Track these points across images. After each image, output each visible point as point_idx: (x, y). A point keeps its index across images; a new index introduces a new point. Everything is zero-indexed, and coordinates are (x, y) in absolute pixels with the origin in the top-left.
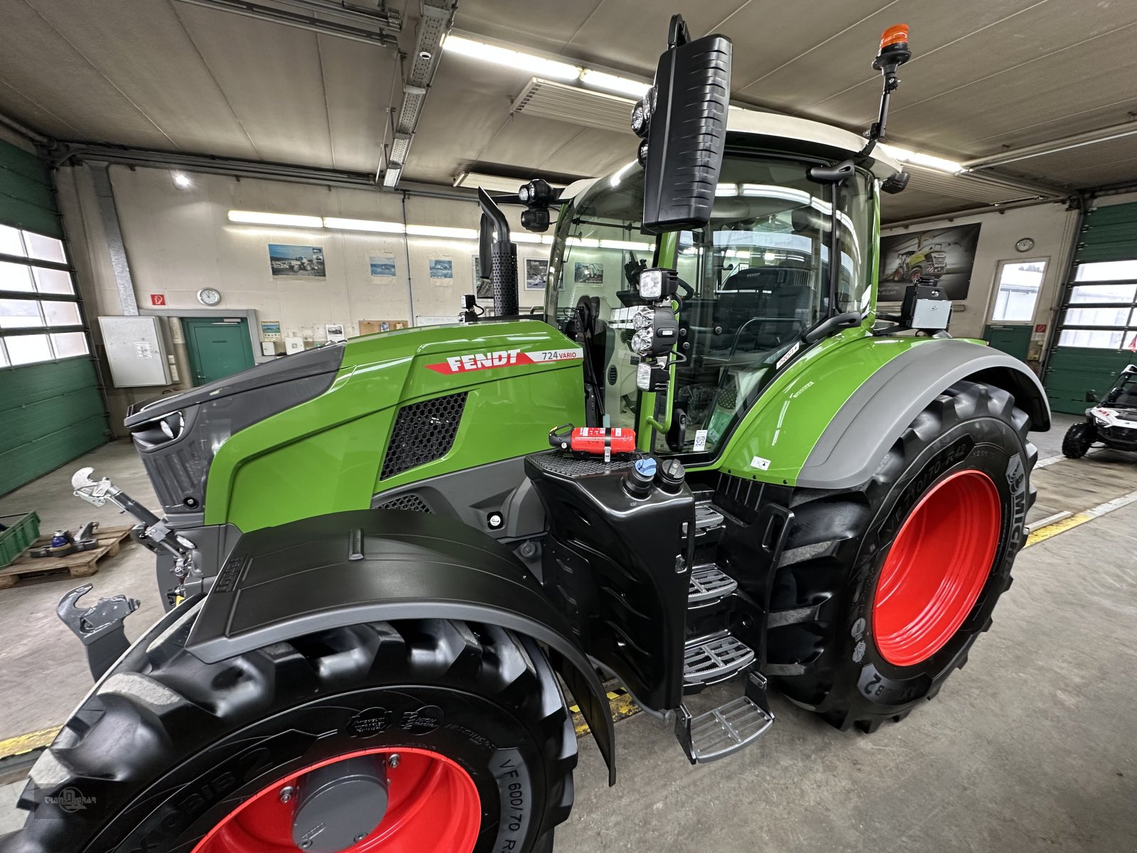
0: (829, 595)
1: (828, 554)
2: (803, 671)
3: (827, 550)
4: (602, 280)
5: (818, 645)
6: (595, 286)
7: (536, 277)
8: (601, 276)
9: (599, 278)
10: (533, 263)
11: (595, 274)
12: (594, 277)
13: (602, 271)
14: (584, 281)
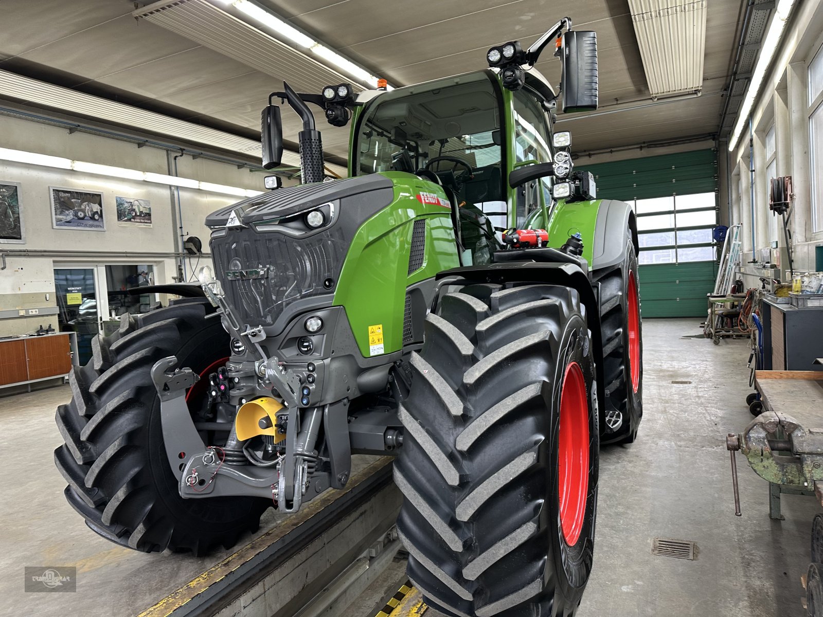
0: (621, 330)
1: (618, 303)
2: (618, 383)
3: (617, 301)
4: (150, 219)
5: (620, 365)
6: (142, 226)
7: (67, 212)
8: (149, 215)
9: (147, 217)
10: (62, 194)
11: (141, 212)
12: (140, 216)
13: (150, 209)
14: (129, 220)
